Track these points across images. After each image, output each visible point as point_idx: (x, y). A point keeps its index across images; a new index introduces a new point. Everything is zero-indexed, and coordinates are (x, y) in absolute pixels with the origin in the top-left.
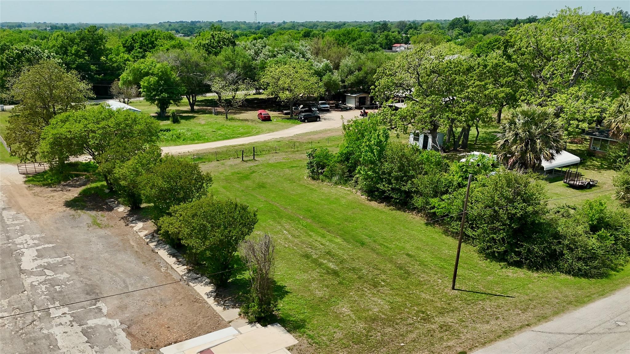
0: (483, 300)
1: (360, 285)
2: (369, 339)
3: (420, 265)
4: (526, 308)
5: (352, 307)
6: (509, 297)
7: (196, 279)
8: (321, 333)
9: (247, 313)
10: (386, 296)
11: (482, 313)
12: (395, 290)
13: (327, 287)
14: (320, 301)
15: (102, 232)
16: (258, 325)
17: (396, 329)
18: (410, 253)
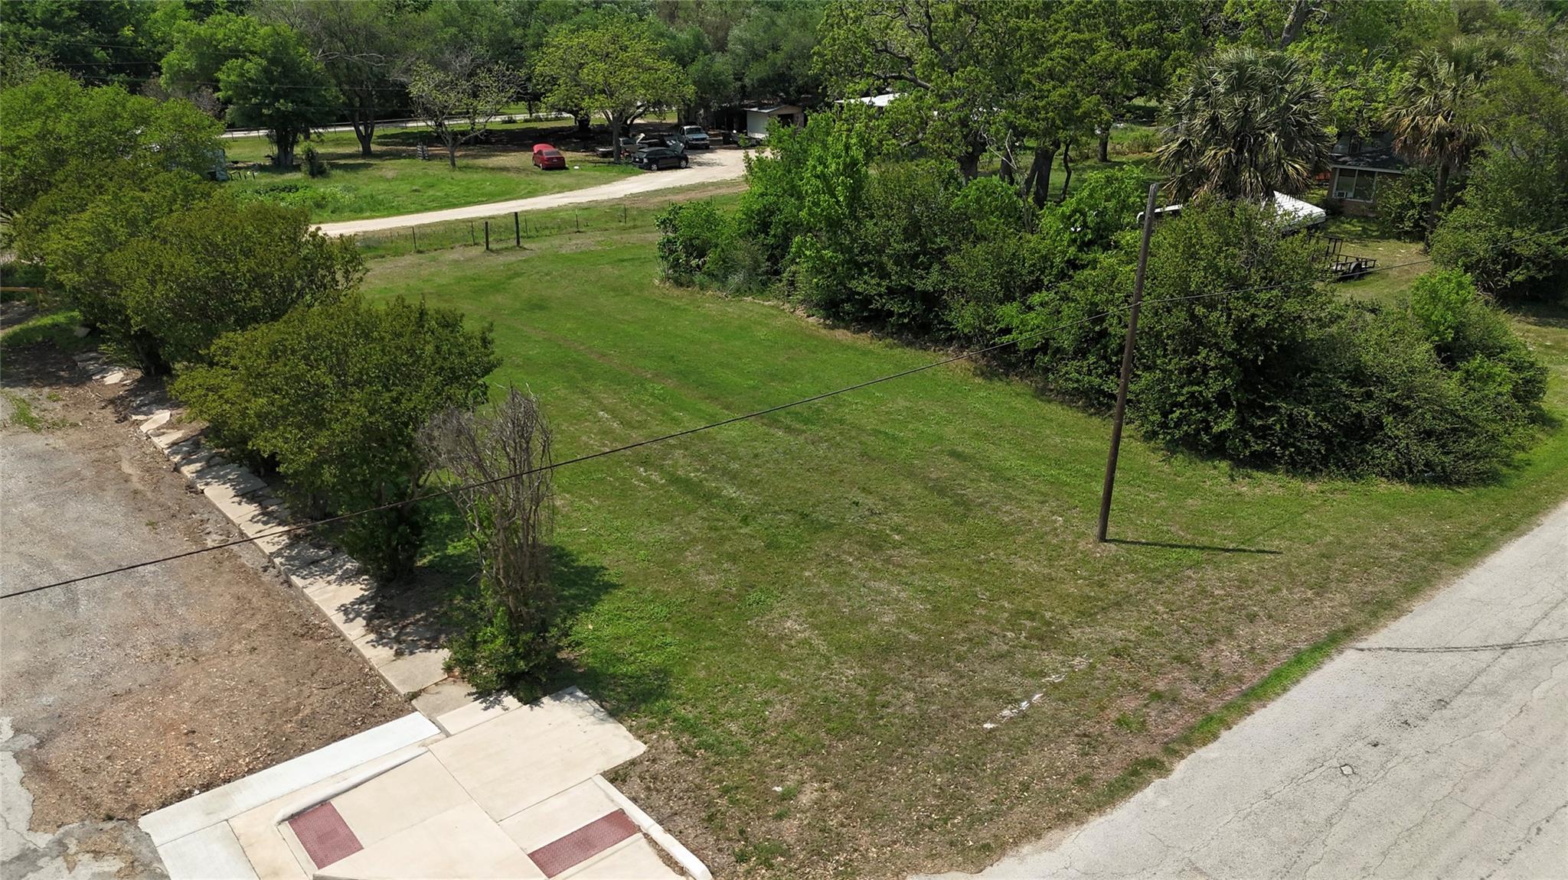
0: (1196, 565)
1: (832, 548)
2: (882, 718)
3: (992, 480)
4: (1321, 580)
5: (812, 614)
6: (1264, 552)
7: (315, 562)
8: (723, 710)
9: (471, 662)
10: (913, 574)
11: (1205, 604)
12: (935, 556)
13: (734, 558)
14: (713, 604)
15: (36, 442)
16: (510, 701)
17: (962, 677)
18: (960, 449)
